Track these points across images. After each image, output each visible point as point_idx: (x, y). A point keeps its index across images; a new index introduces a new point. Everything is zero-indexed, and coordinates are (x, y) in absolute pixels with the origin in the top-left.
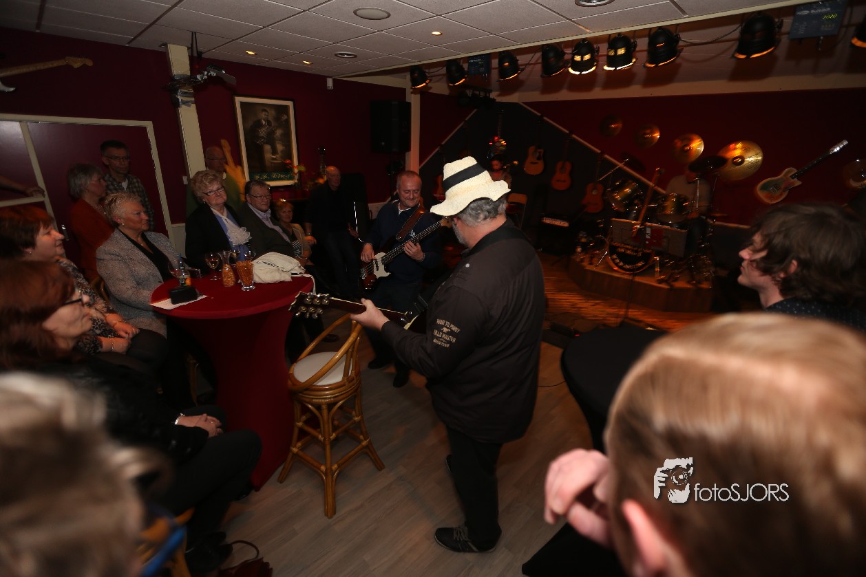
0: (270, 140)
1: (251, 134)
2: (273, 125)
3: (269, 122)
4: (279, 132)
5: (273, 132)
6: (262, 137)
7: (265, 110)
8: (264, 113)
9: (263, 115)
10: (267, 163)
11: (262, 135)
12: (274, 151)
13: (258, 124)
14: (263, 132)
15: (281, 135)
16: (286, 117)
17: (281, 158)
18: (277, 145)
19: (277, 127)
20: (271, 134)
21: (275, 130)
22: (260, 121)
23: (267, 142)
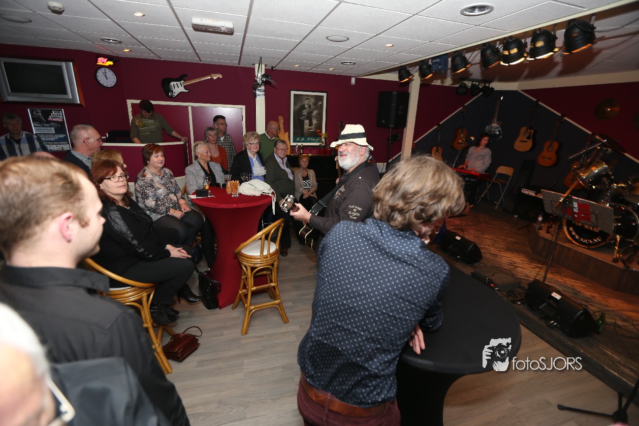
0: (309, 117)
1: (298, 113)
2: (312, 107)
3: (310, 106)
4: (315, 112)
5: (312, 112)
6: (304, 115)
9: (307, 102)
10: (305, 131)
11: (304, 114)
12: (311, 124)
13: (303, 107)
14: (305, 112)
15: (316, 114)
16: (320, 103)
17: (314, 128)
18: (313, 120)
19: (314, 109)
20: (310, 113)
21: (313, 111)
22: (304, 105)
23: (307, 119)
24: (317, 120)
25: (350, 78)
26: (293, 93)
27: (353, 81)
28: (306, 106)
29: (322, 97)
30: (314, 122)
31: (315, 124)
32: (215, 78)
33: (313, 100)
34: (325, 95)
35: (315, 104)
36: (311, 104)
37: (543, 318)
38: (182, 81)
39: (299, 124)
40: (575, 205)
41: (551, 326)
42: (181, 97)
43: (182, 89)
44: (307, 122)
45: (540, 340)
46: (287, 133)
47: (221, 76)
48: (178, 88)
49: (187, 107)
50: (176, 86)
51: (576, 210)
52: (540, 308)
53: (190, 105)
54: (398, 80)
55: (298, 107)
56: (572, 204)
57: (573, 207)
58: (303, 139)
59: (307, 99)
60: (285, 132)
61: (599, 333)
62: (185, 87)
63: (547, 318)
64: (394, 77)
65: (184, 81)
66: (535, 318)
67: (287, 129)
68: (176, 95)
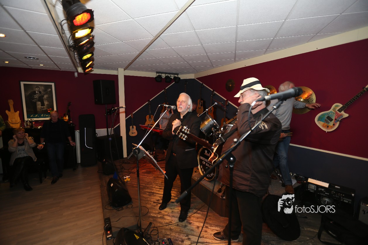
0: (41, 99)
2: (42, 93)
3: (40, 92)
4: (45, 96)
6: (35, 99)
7: (38, 87)
8: (37, 88)
9: (37, 89)
10: (38, 110)
11: (36, 97)
12: (43, 104)
14: (36, 96)
15: (47, 97)
16: (50, 90)
17: (47, 107)
18: (45, 102)
19: (45, 94)
20: (41, 97)
21: (44, 95)
22: (35, 91)
23: (39, 101)
24: (48, 102)
27: (76, 75)
29: (51, 85)
30: (46, 103)
31: (47, 105)
33: (43, 88)
34: (53, 84)
35: (45, 90)
36: (41, 90)
44: (39, 103)
46: (18, 112)
58: (37, 116)
59: (36, 87)
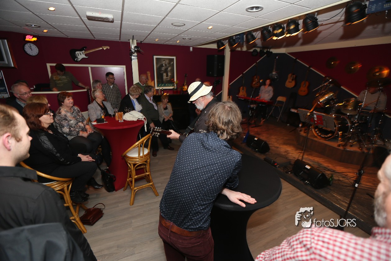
0: (166, 71)
1: (159, 69)
3: (166, 65)
4: (169, 69)
5: (167, 69)
7: (165, 61)
9: (164, 62)
10: (164, 80)
11: (163, 70)
12: (167, 76)
13: (162, 66)
14: (163, 69)
15: (170, 70)
16: (172, 63)
17: (170, 78)
20: (166, 69)
21: (168, 67)
22: (162, 64)
23: (165, 72)
24: (171, 73)
25: (189, 47)
26: (155, 57)
27: (191, 49)
28: (164, 65)
29: (173, 59)
30: (169, 74)
31: (170, 76)
32: (105, 49)
33: (167, 61)
34: (175, 58)
35: (169, 63)
36: (166, 63)
37: (302, 180)
38: (84, 51)
39: (160, 76)
40: (315, 116)
41: (306, 184)
42: (83, 61)
43: (83, 56)
44: (165, 74)
45: (301, 192)
46: (153, 82)
47: (109, 48)
48: (81, 55)
49: (88, 67)
50: (79, 54)
51: (316, 119)
52: (300, 174)
53: (90, 66)
54: (217, 48)
55: (159, 65)
56: (314, 116)
57: (314, 118)
58: (163, 85)
60: (152, 81)
61: (330, 185)
62: (86, 55)
63: (304, 180)
64: (214, 46)
65: (85, 51)
66: (298, 180)
67: (153, 79)
68: (79, 60)
